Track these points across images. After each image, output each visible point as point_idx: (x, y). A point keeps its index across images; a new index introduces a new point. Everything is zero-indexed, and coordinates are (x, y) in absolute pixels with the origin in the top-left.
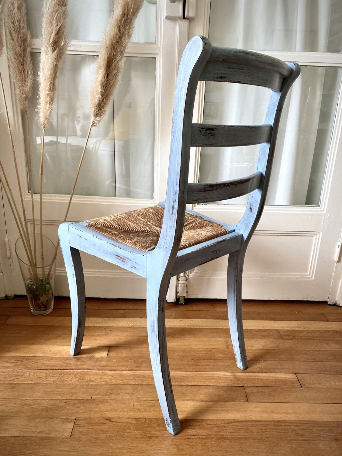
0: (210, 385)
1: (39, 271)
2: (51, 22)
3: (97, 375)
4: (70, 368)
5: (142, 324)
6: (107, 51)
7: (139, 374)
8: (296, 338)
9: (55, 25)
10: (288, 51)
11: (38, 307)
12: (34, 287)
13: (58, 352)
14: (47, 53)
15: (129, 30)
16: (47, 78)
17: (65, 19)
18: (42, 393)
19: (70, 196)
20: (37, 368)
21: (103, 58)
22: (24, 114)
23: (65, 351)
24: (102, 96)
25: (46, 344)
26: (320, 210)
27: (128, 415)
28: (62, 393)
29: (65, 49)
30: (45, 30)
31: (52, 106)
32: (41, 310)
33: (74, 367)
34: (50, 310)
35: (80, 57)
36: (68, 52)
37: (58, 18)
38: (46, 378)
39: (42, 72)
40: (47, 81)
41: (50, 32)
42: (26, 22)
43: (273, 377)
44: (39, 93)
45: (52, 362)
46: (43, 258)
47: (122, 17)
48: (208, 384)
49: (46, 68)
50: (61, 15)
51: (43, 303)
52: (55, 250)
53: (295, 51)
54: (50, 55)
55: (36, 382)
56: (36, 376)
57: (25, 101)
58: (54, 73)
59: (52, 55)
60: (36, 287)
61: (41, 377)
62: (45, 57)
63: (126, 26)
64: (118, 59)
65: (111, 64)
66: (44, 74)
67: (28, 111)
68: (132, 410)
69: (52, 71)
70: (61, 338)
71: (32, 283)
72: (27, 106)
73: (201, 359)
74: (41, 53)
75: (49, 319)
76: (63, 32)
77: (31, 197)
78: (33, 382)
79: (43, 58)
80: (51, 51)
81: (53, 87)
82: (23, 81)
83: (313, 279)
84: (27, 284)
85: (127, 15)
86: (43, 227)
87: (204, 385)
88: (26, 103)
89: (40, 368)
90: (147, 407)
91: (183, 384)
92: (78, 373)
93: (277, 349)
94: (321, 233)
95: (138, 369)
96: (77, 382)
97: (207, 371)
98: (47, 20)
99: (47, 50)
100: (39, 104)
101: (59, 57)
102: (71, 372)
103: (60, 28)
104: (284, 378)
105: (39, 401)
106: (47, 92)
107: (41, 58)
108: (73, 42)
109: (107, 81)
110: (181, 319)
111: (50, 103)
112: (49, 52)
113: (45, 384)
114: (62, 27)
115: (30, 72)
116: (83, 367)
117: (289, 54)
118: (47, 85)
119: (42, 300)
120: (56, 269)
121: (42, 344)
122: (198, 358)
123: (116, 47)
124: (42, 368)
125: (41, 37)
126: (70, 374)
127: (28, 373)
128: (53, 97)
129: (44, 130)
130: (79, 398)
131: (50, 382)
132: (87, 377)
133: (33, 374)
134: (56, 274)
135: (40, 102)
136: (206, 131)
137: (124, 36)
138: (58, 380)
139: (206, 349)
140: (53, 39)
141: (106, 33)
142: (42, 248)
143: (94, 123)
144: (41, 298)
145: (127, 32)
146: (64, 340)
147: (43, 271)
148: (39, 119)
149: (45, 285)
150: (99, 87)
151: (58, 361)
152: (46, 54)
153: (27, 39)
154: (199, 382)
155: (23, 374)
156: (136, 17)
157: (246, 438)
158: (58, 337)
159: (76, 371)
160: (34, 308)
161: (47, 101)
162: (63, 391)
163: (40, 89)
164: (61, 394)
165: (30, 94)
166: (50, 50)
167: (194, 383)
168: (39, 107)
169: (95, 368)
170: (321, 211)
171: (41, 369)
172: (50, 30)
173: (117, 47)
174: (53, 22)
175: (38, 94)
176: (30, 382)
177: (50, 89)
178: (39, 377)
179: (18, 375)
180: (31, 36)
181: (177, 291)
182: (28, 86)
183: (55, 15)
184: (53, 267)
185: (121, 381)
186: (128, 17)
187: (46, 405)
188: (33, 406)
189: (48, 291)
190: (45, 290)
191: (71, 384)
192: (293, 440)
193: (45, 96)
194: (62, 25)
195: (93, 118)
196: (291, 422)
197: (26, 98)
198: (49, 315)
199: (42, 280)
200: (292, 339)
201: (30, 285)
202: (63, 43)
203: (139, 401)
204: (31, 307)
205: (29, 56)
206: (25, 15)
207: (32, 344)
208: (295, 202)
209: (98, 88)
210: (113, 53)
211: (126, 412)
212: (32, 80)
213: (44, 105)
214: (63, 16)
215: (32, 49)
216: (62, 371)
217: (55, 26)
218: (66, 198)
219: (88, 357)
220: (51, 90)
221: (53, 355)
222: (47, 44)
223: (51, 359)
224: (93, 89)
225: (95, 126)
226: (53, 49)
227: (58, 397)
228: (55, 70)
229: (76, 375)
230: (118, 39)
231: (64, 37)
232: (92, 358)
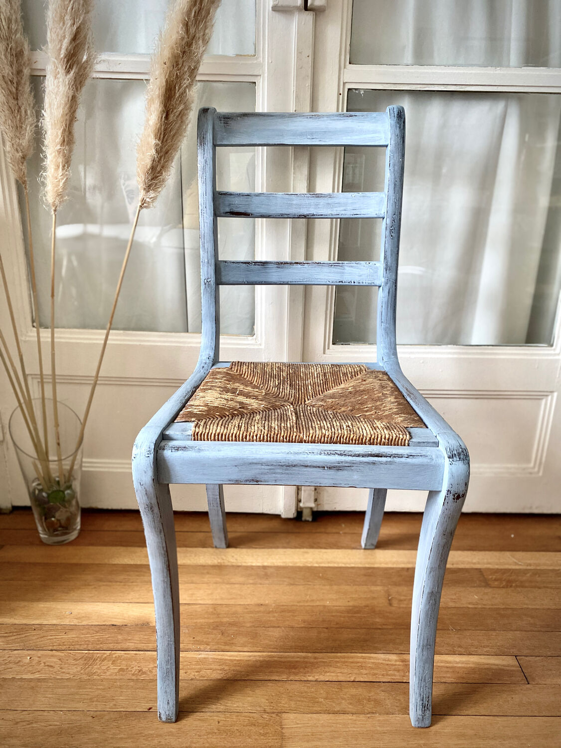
0: (358, 680)
1: (53, 466)
2: (62, 19)
3: (153, 660)
4: (105, 647)
5: (236, 560)
6: (166, 69)
7: (229, 658)
8: (514, 585)
9: (69, 23)
10: (496, 67)
11: (51, 530)
12: (44, 494)
13: (83, 615)
14: (56, 75)
15: (205, 30)
16: (56, 122)
17: (87, 12)
18: (52, 697)
19: (105, 331)
20: (44, 648)
21: (158, 82)
22: (20, 186)
23: (97, 614)
24: (157, 151)
25: (63, 600)
26: (552, 352)
27: (208, 742)
28: (89, 697)
29: (90, 68)
30: (51, 33)
31: (67, 173)
32: (57, 535)
33: (111, 646)
34: (74, 535)
35: (119, 84)
36: (95, 75)
37: (75, 11)
38: (61, 668)
39: (48, 111)
40: (58, 127)
41: (60, 36)
42: (21, 22)
43: (474, 663)
44: (43, 148)
45: (72, 635)
46: (59, 444)
47: (192, 5)
48: (355, 678)
49: (56, 103)
50: (79, 4)
51: (60, 523)
52: (79, 427)
53: (508, 66)
54: (61, 80)
55: (43, 676)
56: (43, 664)
57: (23, 163)
58: (70, 111)
59: (65, 79)
60: (49, 495)
61: (51, 666)
62: (54, 82)
63: (199, 22)
64: (185, 84)
65: (173, 95)
66: (51, 113)
67: (28, 182)
68: (216, 733)
69: (66, 108)
70: (90, 587)
71: (40, 487)
72: (26, 173)
73: (342, 628)
74: (46, 76)
75: (71, 550)
76: (85, 37)
77: (36, 334)
78: (37, 676)
79: (50, 85)
80: (63, 71)
81: (68, 139)
82: (18, 128)
83: (541, 474)
84: (31, 490)
86: (58, 387)
87: (349, 680)
88: (24, 167)
89: (50, 648)
90: (244, 726)
91: (310, 678)
92: (119, 657)
93: (480, 606)
94: (555, 394)
95: (227, 648)
96: (116, 675)
97: (353, 651)
98: (54, 15)
99: (56, 70)
100: (45, 170)
101: (78, 83)
102: (105, 655)
103: (78, 28)
104: (494, 665)
105: (45, 714)
106: (59, 147)
107: (46, 86)
108: (104, 56)
109: (166, 124)
110: (305, 550)
111: (64, 166)
112: (60, 73)
113: (59, 679)
114: (82, 26)
115: (29, 112)
116: (128, 644)
117: (497, 72)
118: (57, 134)
119: (59, 518)
120: (84, 460)
121: (55, 600)
122: (337, 626)
123: (180, 62)
124: (55, 648)
125: (45, 46)
126: (105, 659)
127: (29, 658)
128: (71, 157)
129: (55, 215)
130: (117, 708)
131: (68, 676)
132: (135, 667)
133: (37, 658)
134: (84, 469)
135: (47, 165)
137: (196, 42)
138: (82, 671)
139: (351, 608)
140: (66, 50)
141: (161, 35)
142: (57, 425)
143: (144, 203)
144: (57, 515)
145: (202, 34)
146: (96, 591)
147: (60, 466)
148: (45, 196)
149: (63, 492)
150: (152, 136)
151: (83, 634)
152: (55, 77)
153: (23, 52)
154: (339, 674)
155: (19, 659)
156: (218, 6)
158: (87, 585)
159: (116, 653)
160: (45, 530)
161: (59, 163)
162: (91, 694)
163: (46, 142)
164: (88, 699)
165: (31, 152)
166: (61, 70)
167: (330, 676)
168: (44, 174)
169: (151, 646)
170: (555, 355)
171: (52, 650)
172: (61, 32)
173: (183, 62)
174: (65, 18)
175: (42, 152)
176: (32, 677)
177: (64, 141)
178: (48, 666)
179: (10, 662)
180: (30, 45)
181: (299, 498)
182: (27, 137)
183: (68, 5)
184: (79, 457)
185: (197, 672)
186: (201, 5)
187: (58, 723)
188: (34, 725)
189: (69, 502)
190: (64, 500)
191: (104, 678)
193: (54, 154)
194: (81, 22)
195: (142, 193)
197: (24, 158)
198: (71, 543)
199: (58, 482)
200: (507, 587)
201: (37, 492)
202: (85, 58)
203: (228, 715)
204: (40, 529)
205: (28, 83)
206: (20, 8)
207: (39, 600)
208: (507, 339)
209: (150, 139)
210: (177, 74)
211: (205, 737)
212: (33, 126)
213: (53, 170)
214: (83, 6)
215: (32, 70)
216: (89, 654)
217: (69, 25)
218: (96, 337)
219: (137, 625)
220: (66, 143)
221: (75, 622)
222: (56, 59)
223: (72, 630)
224: (141, 141)
225: (146, 207)
226: (68, 67)
227: (80, 706)
228: (71, 107)
229: (114, 661)
230: (184, 47)
231: (86, 47)
232: (144, 626)
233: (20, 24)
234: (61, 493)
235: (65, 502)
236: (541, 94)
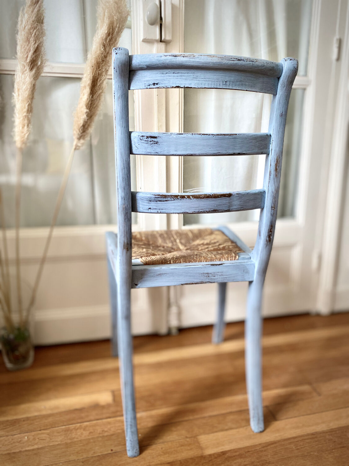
2: (28, 40)
3: (109, 423)
4: (75, 422)
6: (93, 69)
14: (24, 72)
16: (24, 100)
18: (51, 457)
20: (35, 430)
21: (89, 77)
24: (87, 116)
29: (42, 69)
32: (19, 364)
33: (79, 421)
37: (37, 36)
38: (51, 439)
39: (17, 93)
40: (25, 103)
45: (50, 420)
47: (107, 36)
49: (23, 89)
54: (27, 75)
55: (40, 446)
56: (37, 440)
58: (32, 93)
59: (30, 73)
61: (44, 440)
62: (21, 76)
63: (111, 45)
64: (103, 78)
65: (95, 84)
69: (30, 91)
76: (41, 51)
78: (36, 447)
79: (18, 78)
80: (29, 69)
85: (112, 34)
89: (39, 429)
92: (87, 426)
96: (89, 436)
98: (23, 38)
99: (24, 69)
101: (36, 77)
102: (77, 426)
103: (38, 46)
109: (92, 101)
111: (28, 125)
112: (26, 71)
113: (51, 446)
118: (25, 106)
119: (21, 351)
121: (29, 401)
124: (42, 428)
126: (78, 429)
127: (26, 437)
128: (31, 119)
130: (97, 454)
131: (57, 443)
132: (99, 430)
133: (32, 437)
136: (147, 138)
137: (109, 55)
138: (65, 438)
140: (31, 57)
143: (77, 147)
144: (20, 349)
150: (85, 107)
151: (58, 418)
155: (20, 440)
157: (289, 457)
159: (84, 424)
161: (25, 123)
162: (76, 450)
164: (75, 453)
166: (27, 68)
169: (104, 416)
172: (28, 48)
173: (102, 66)
174: (30, 40)
176: (32, 448)
177: (28, 110)
179: (14, 443)
183: (33, 32)
186: (112, 36)
190: (24, 339)
191: (82, 440)
192: (333, 449)
193: (21, 119)
194: (39, 43)
195: (75, 141)
196: (324, 432)
201: (5, 337)
202: (39, 63)
209: (83, 109)
210: (99, 73)
211: (157, 458)
213: (20, 128)
216: (66, 427)
217: (33, 44)
219: (91, 407)
220: (29, 112)
221: (50, 412)
222: (24, 62)
223: (49, 416)
226: (31, 67)
227: (72, 458)
229: (84, 428)
230: (103, 58)
231: (41, 57)
232: (96, 406)
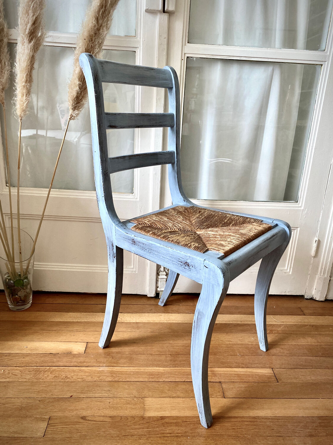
0: (187, 381)
1: (17, 266)
2: (27, 12)
3: (74, 371)
4: (46, 364)
5: (121, 319)
6: (85, 42)
7: (116, 370)
8: (274, 332)
9: (31, 15)
10: (268, 48)
11: (15, 302)
12: (12, 281)
13: (34, 348)
14: (23, 43)
15: (107, 22)
16: (23, 70)
17: (42, 9)
18: (16, 391)
19: (48, 189)
20: (11, 366)
21: (80, 50)
23: (42, 348)
24: (80, 88)
25: (22, 341)
26: (297, 206)
27: (103, 413)
28: (37, 391)
29: (42, 40)
30: (21, 20)
31: (28, 98)
32: (19, 305)
33: (50, 364)
34: (29, 305)
35: (59, 49)
36: (45, 44)
37: (35, 8)
38: (21, 376)
39: (18, 63)
40: (24, 73)
41: (26, 21)
42: (3, 12)
43: (249, 372)
44: (15, 84)
45: (27, 359)
46: (21, 253)
47: (100, 8)
48: (185, 380)
49: (23, 59)
50: (37, 5)
51: (21, 298)
52: (33, 244)
53: (275, 48)
54: (26, 46)
55: (11, 380)
56: (11, 374)
57: (2, 92)
58: (31, 64)
59: (28, 45)
60: (14, 282)
61: (16, 375)
62: (22, 47)
63: (104, 17)
64: (96, 51)
66: (20, 65)
67: (5, 103)
68: (108, 408)
69: (29, 62)
70: (38, 333)
71: (9, 278)
72: (4, 98)
73: (179, 355)
74: (17, 43)
75: (27, 314)
76: (40, 23)
77: (8, 191)
78: (8, 380)
79: (19, 48)
80: (27, 42)
81: (29, 79)
83: (291, 273)
84: (4, 279)
85: (105, 7)
86: (21, 221)
87: (182, 381)
88: (3, 94)
89: (15, 365)
90: (123, 404)
91: (160, 380)
92: (54, 370)
93: (255, 343)
94: (299, 229)
95: (115, 365)
96: (53, 379)
97: (185, 366)
98: (23, 10)
99: (23, 40)
100: (16, 96)
101: (36, 48)
102: (46, 369)
103: (36, 18)
104: (260, 373)
105: (13, 399)
106: (24, 84)
107: (17, 49)
108: (51, 33)
110: (160, 314)
111: (27, 95)
112: (26, 43)
113: (20, 381)
114: (38, 17)
115: (6, 63)
116: (59, 363)
117: (268, 51)
118: (23, 76)
119: (20, 296)
120: (35, 263)
121: (17, 340)
122: (177, 354)
123: (94, 39)
124: (18, 365)
125: (17, 27)
126: (46, 371)
127: (3, 371)
128: (30, 89)
129: (21, 122)
130: (53, 396)
131: (25, 380)
132: (63, 375)
133: (8, 371)
134: (34, 268)
135: (17, 94)
137: (102, 28)
138: (33, 378)
139: (184, 344)
140: (29, 29)
141: (83, 24)
142: (20, 242)
143: (72, 117)
144: (19, 293)
145: (106, 24)
146: (41, 335)
147: (21, 266)
148: (15, 111)
149: (23, 280)
150: (77, 80)
151: (34, 358)
152: (23, 45)
153: (4, 29)
154: (176, 378)
156: (115, 9)
157: (222, 435)
158: (35, 332)
159: (53, 368)
160: (12, 303)
161: (24, 93)
162: (38, 389)
163: (17, 81)
164: (36, 392)
165: (7, 86)
166: (26, 41)
167: (171, 379)
168: (15, 99)
169: (72, 364)
170: (299, 207)
171: (16, 367)
172: (26, 20)
173: (95, 39)
174: (29, 12)
175: (14, 86)
176: (4, 380)
177: (27, 80)
178: (14, 375)
180: (8, 26)
181: (157, 286)
182: (5, 78)
183: (31, 4)
184: (32, 261)
185: (98, 377)
186: (106, 8)
187: (20, 404)
188: (6, 405)
189: (26, 286)
190: (23, 285)
191: (46, 381)
192: (268, 436)
193: (21, 88)
194: (38, 15)
195: (71, 111)
196: (267, 418)
197: (3, 89)
198: (26, 310)
199: (20, 275)
200: (270, 334)
201: (7, 280)
202: (40, 34)
203: (115, 399)
204: (9, 302)
205: (6, 47)
206: (3, 4)
207: (7, 340)
208: (273, 198)
209: (76, 81)
210: (91, 45)
211: (102, 410)
212: (9, 71)
213: (20, 97)
214: (39, 5)
215: (9, 39)
216: (37, 368)
217: (31, 16)
218: (44, 192)
219: (65, 353)
220: (28, 82)
221: (29, 352)
222: (23, 34)
223: (28, 356)
224: (71, 82)
225: (73, 119)
226: (30, 39)
227: (32, 395)
228: (31, 61)
229: (51, 372)
230: (96, 31)
231: (41, 28)
232: (69, 354)
233: (3, 13)
234: (22, 281)
235: (23, 286)
236: (293, 64)
